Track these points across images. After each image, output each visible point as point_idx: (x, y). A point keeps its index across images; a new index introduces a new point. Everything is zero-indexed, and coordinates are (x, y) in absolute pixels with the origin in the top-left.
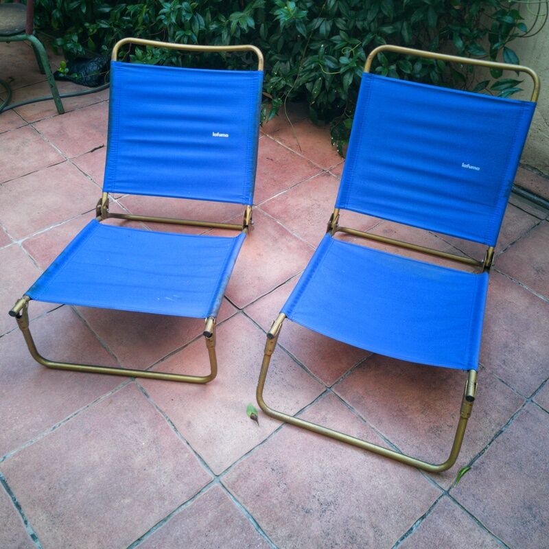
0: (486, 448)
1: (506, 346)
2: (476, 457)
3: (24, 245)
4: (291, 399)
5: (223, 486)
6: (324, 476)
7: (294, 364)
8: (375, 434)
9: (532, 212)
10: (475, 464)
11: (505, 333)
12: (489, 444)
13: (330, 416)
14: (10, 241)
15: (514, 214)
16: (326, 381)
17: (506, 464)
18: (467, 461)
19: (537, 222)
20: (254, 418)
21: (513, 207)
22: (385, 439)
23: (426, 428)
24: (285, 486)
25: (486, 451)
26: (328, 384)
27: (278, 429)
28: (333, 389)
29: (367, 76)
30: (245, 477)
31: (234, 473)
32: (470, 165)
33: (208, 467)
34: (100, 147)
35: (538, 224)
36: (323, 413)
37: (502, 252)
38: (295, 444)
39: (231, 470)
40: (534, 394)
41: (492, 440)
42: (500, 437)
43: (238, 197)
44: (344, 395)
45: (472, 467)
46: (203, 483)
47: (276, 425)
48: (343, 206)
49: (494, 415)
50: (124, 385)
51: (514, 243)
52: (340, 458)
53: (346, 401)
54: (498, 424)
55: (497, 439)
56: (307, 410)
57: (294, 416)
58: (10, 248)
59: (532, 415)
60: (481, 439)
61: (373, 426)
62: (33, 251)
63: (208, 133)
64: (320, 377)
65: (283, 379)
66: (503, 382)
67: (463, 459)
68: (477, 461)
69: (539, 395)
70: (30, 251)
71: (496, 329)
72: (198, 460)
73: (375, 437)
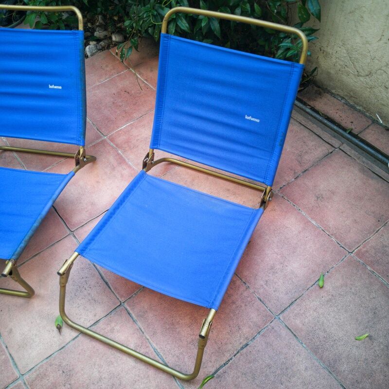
0: (231, 359)
1: (272, 268)
2: (221, 367)
4: (91, 312)
5: (25, 383)
6: (100, 379)
7: (101, 281)
8: (148, 344)
9: (330, 141)
10: (218, 373)
11: (275, 255)
12: (234, 356)
13: (117, 328)
15: (313, 143)
16: (122, 296)
17: (243, 374)
18: (213, 370)
19: (330, 151)
20: (59, 328)
21: (314, 135)
22: (154, 349)
23: (189, 340)
24: (69, 386)
25: (231, 361)
26: (122, 300)
27: (76, 337)
28: (125, 304)
29: (165, 37)
30: (41, 377)
31: (34, 373)
33: (17, 367)
35: (331, 153)
36: (113, 324)
37: (293, 180)
38: (85, 351)
39: (33, 370)
40: (283, 312)
41: (238, 352)
42: (245, 350)
43: (73, 139)
44: (133, 309)
45: (215, 375)
46: (10, 381)
47: (74, 334)
48: (156, 147)
49: (245, 330)
51: (305, 171)
52: (116, 365)
53: (133, 315)
54: (246, 338)
55: (241, 352)
56: (101, 322)
57: (87, 329)
59: (275, 331)
60: (229, 351)
61: (148, 337)
63: (45, 86)
64: (118, 293)
65: (89, 294)
66: (261, 300)
67: (208, 368)
68: (221, 370)
69: (286, 313)
71: (268, 252)
72: (11, 361)
73: (147, 347)
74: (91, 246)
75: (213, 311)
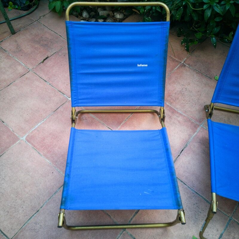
3: (26, 139)
4: (214, 229)
13: (236, 236)
14: (18, 139)
16: (228, 213)
26: (230, 215)
34: (47, 58)
43: (155, 102)
48: (216, 101)
56: (224, 235)
58: (20, 143)
62: (34, 144)
63: (134, 65)
64: (224, 211)
70: (32, 144)
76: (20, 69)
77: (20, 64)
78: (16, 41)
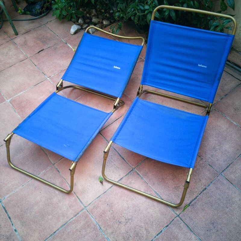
0: (198, 196)
1: (214, 148)
2: (193, 200)
3: (10, 102)
4: (117, 174)
5: (88, 211)
6: (128, 208)
7: (120, 157)
8: (151, 190)
9: (238, 78)
10: (192, 203)
11: (215, 141)
12: (199, 194)
13: (133, 181)
14: (4, 100)
15: (228, 79)
16: (133, 165)
17: (205, 204)
18: (189, 202)
19: (239, 83)
20: (102, 182)
21: (229, 75)
22: (155, 192)
23: (173, 187)
24: (112, 212)
25: (198, 197)
26: (133, 167)
27: (111, 187)
28: (135, 169)
29: (153, 22)
30: (97, 207)
31: (92, 206)
32: (202, 65)
33: (82, 203)
34: (42, 50)
36: (130, 180)
37: (220, 100)
38: (117, 193)
39: (91, 204)
40: (223, 171)
41: (201, 193)
42: (205, 191)
44: (140, 172)
45: (191, 205)
46: (80, 210)
47: (110, 185)
48: (144, 83)
49: (204, 181)
50: (50, 167)
51: (226, 95)
52: (135, 200)
53: (141, 175)
54: (205, 185)
55: (203, 192)
56: (124, 179)
57: (117, 182)
58: (5, 103)
59: (221, 181)
60: (196, 192)
61: (151, 186)
62: (14, 105)
64: (131, 163)
65: (115, 164)
66: (210, 165)
67: (187, 201)
68: (193, 202)
69: (225, 172)
70: (13, 105)
71: (211, 140)
72: (78, 200)
73: (151, 191)
74: (118, 138)
75: (191, 169)
76: (21, 57)
77: (22, 53)
78: (25, 38)
